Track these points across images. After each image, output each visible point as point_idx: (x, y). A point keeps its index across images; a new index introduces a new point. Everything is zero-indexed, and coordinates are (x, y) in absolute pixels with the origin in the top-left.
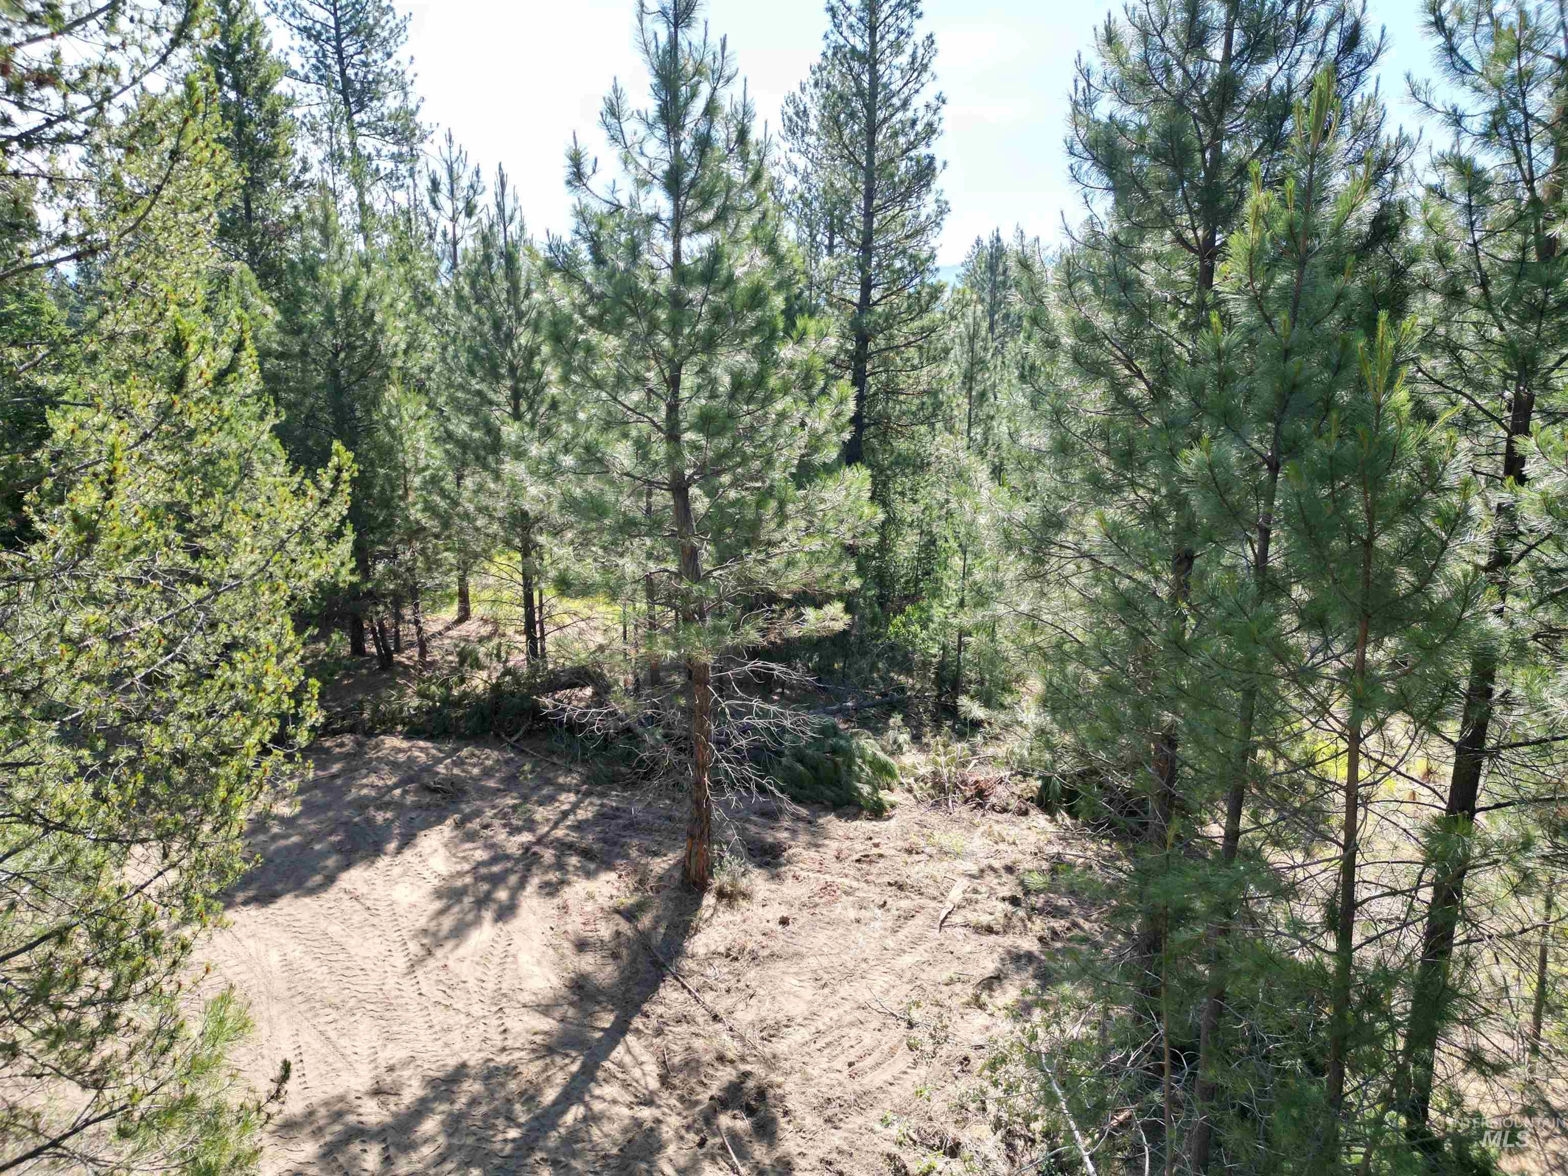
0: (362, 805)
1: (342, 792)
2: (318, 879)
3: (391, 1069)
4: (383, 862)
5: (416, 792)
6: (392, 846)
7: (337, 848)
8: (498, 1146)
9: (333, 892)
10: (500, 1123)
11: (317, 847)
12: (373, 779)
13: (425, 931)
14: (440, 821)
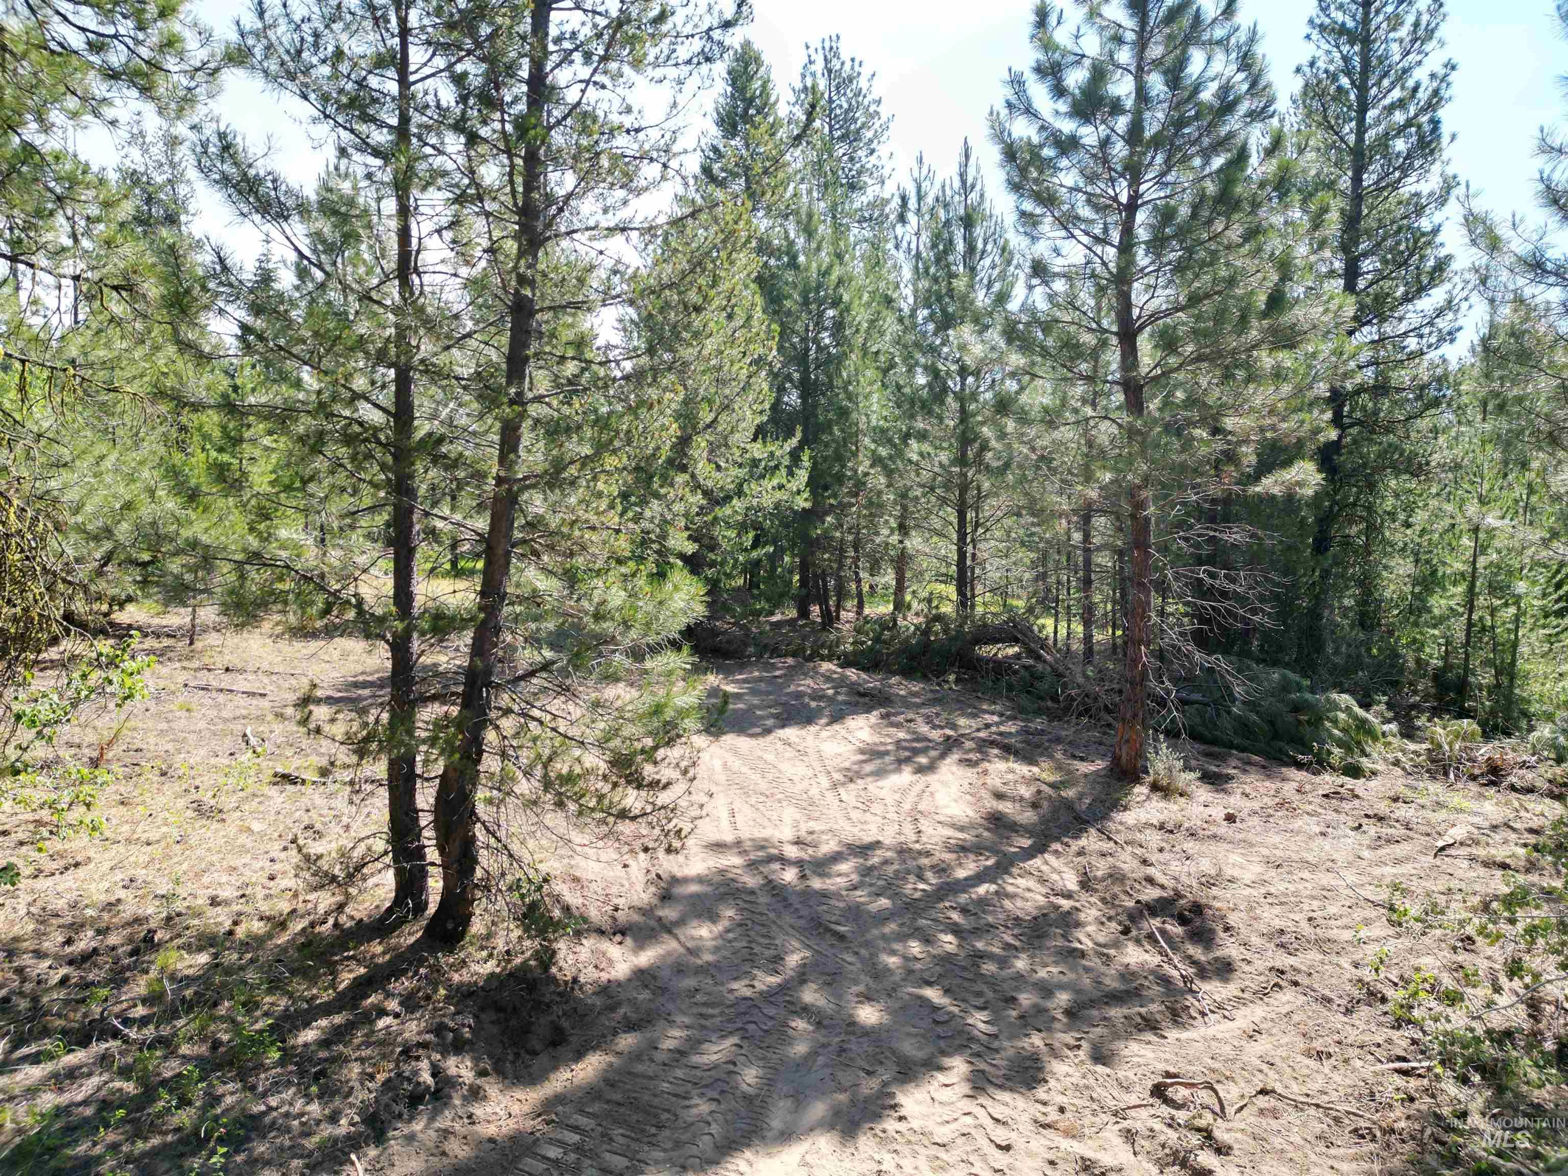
0: (799, 695)
1: (781, 687)
2: (758, 730)
3: (812, 833)
4: (813, 729)
5: (847, 694)
6: (823, 721)
7: (776, 716)
8: (908, 892)
9: (770, 738)
10: (912, 878)
11: (759, 713)
12: (809, 681)
13: (848, 769)
14: (868, 711)
